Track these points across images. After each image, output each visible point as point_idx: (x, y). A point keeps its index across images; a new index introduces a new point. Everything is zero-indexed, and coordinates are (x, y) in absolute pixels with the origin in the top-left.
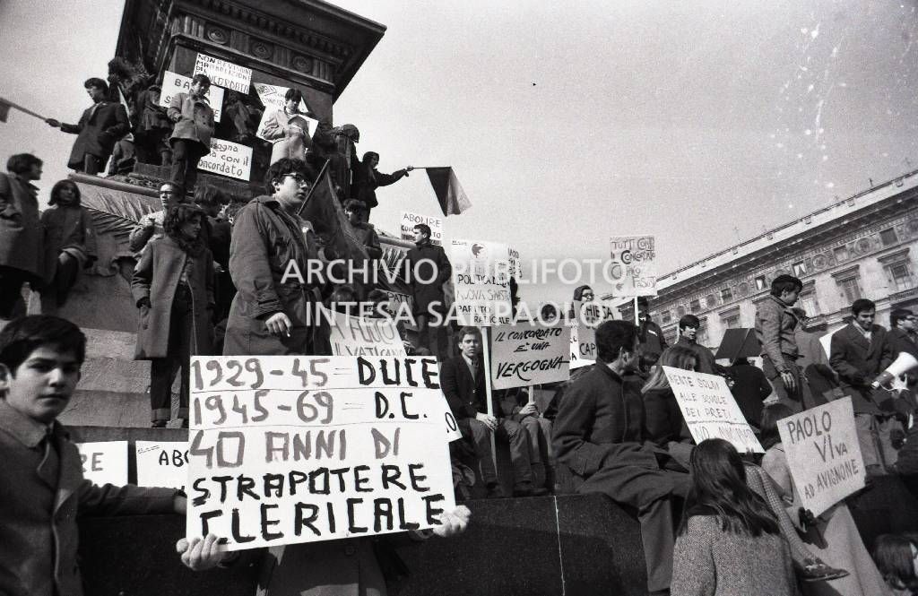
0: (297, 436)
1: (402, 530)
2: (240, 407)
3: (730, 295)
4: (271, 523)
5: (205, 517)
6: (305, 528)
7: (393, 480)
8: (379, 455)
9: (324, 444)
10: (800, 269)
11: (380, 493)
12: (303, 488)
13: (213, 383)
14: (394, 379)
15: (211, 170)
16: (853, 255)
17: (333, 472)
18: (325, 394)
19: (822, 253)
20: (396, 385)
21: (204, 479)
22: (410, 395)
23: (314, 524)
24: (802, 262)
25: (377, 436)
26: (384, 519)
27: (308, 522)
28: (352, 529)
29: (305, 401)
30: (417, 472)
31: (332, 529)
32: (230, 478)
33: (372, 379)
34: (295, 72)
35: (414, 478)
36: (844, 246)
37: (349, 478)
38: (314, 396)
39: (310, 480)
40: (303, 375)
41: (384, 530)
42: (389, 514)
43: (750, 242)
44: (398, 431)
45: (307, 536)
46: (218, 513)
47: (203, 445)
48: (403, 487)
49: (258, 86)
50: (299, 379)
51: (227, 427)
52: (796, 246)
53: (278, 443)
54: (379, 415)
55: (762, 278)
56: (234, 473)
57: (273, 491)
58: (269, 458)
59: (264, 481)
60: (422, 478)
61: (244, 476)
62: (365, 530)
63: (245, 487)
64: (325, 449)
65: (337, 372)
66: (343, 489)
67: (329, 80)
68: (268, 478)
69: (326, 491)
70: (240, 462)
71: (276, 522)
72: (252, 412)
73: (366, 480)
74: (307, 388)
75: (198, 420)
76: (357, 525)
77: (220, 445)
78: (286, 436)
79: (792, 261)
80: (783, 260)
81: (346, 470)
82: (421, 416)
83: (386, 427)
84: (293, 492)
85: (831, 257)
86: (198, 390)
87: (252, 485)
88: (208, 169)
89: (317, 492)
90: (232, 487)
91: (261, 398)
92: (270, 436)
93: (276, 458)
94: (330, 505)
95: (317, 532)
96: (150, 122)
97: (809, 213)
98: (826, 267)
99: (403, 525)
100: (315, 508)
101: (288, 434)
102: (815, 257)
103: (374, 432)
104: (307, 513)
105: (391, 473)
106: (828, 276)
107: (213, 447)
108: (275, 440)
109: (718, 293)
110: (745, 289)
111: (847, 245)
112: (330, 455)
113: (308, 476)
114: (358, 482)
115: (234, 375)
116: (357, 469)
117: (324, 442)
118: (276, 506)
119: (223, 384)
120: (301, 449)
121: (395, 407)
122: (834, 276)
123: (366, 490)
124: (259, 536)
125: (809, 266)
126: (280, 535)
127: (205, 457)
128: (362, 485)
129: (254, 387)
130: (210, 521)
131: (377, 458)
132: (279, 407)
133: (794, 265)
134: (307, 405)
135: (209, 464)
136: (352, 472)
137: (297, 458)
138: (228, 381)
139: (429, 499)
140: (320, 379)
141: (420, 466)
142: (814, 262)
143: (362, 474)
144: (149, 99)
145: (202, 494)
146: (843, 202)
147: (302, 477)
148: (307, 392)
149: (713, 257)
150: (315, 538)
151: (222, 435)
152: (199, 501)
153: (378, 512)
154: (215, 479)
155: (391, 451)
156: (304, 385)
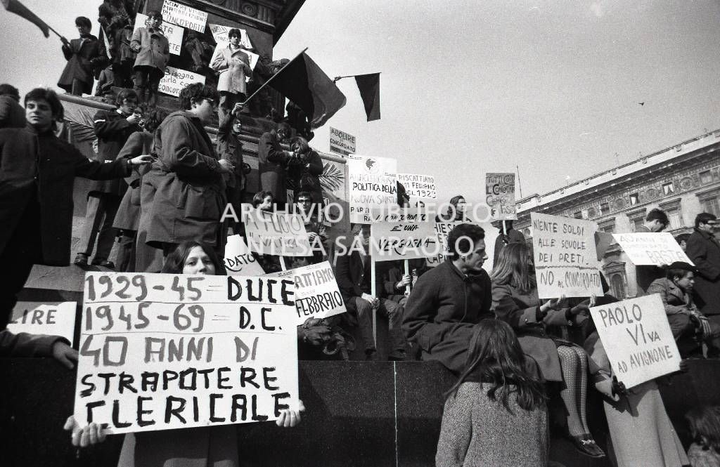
0: (172, 342)
1: (254, 421)
2: (126, 316)
3: (608, 209)
4: (145, 412)
5: (90, 406)
6: (173, 417)
7: (249, 380)
8: (239, 359)
9: (194, 349)
10: (669, 189)
11: (238, 390)
12: (174, 384)
13: (104, 295)
14: (257, 296)
15: (172, 94)
16: (716, 178)
17: (200, 372)
18: (198, 307)
19: (689, 176)
20: (258, 302)
21: (91, 375)
22: (269, 310)
23: (181, 414)
24: (671, 183)
25: (239, 343)
26: (239, 411)
27: (176, 412)
28: (213, 419)
29: (180, 313)
30: (269, 374)
31: (196, 419)
32: (113, 375)
33: (239, 295)
34: (243, 15)
35: (266, 379)
36: (709, 171)
37: (213, 377)
38: (189, 308)
39: (181, 378)
40: (181, 290)
41: (239, 421)
42: (244, 408)
43: (627, 165)
44: (256, 340)
45: (175, 424)
46: (101, 403)
47: (92, 348)
48: (257, 386)
49: (212, 26)
50: (178, 293)
51: (113, 332)
52: (666, 170)
53: (156, 347)
54: (242, 326)
55: (636, 195)
56: (117, 371)
57: (149, 386)
58: (147, 359)
59: (141, 378)
60: (274, 379)
61: (125, 374)
62: (223, 420)
63: (125, 383)
64: (194, 352)
65: (210, 288)
66: (207, 386)
67: (271, 23)
68: (145, 375)
69: (193, 387)
70: (122, 362)
71: (150, 412)
72: (135, 320)
73: (227, 379)
74: (183, 302)
75: (89, 326)
76: (216, 415)
77: (106, 348)
78: (163, 341)
79: (662, 182)
80: (655, 181)
81: (212, 370)
82: (277, 328)
83: (247, 336)
84: (165, 387)
85: (697, 179)
86: (90, 301)
87: (132, 380)
88: (169, 93)
89: (186, 388)
90: (115, 382)
91: (144, 310)
92: (149, 341)
93: (153, 359)
94: (195, 399)
95: (183, 420)
96: (125, 55)
97: (680, 142)
98: (692, 188)
99: (254, 417)
100: (183, 401)
101: (164, 339)
102: (682, 180)
103: (237, 340)
104: (176, 405)
105: (248, 374)
106: (693, 195)
107: (100, 349)
108: (153, 344)
109: (598, 206)
110: (620, 204)
111: (711, 169)
112: (198, 358)
113: (179, 375)
114: (220, 380)
115: (122, 288)
116: (220, 370)
117: (194, 346)
118: (150, 399)
119: (112, 296)
120: (175, 352)
121: (256, 319)
122: (698, 195)
123: (226, 388)
124: (135, 422)
125: (676, 186)
126: (152, 422)
127: (93, 357)
128: (223, 384)
129: (138, 299)
130: (95, 410)
131: (237, 361)
132: (158, 317)
133: (664, 185)
134: (183, 316)
135: (96, 363)
136: (215, 372)
137: (171, 359)
138: (117, 294)
139: (277, 396)
140: (195, 294)
141: (272, 369)
142: (681, 184)
143: (224, 375)
144: (125, 36)
145: (89, 387)
146: (711, 134)
147: (173, 376)
148: (183, 305)
149: (595, 177)
150: (182, 426)
151: (109, 339)
152: (86, 393)
153: (235, 406)
154: (100, 375)
155: (250, 356)
156: (182, 298)
